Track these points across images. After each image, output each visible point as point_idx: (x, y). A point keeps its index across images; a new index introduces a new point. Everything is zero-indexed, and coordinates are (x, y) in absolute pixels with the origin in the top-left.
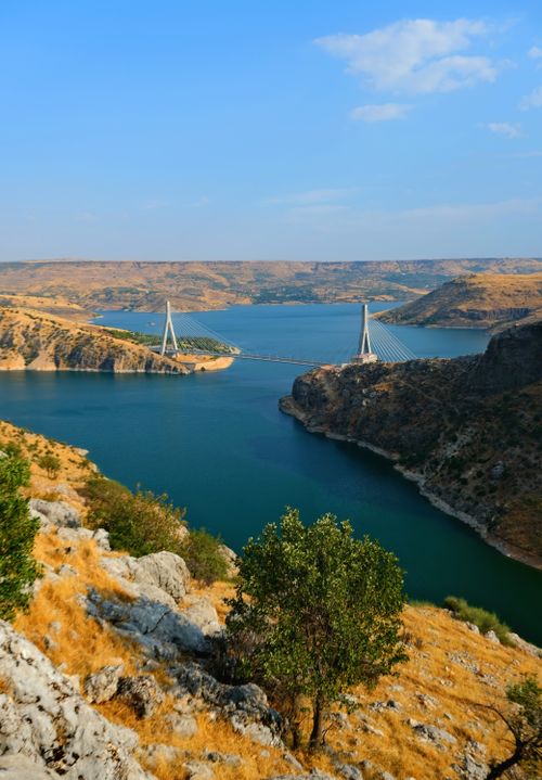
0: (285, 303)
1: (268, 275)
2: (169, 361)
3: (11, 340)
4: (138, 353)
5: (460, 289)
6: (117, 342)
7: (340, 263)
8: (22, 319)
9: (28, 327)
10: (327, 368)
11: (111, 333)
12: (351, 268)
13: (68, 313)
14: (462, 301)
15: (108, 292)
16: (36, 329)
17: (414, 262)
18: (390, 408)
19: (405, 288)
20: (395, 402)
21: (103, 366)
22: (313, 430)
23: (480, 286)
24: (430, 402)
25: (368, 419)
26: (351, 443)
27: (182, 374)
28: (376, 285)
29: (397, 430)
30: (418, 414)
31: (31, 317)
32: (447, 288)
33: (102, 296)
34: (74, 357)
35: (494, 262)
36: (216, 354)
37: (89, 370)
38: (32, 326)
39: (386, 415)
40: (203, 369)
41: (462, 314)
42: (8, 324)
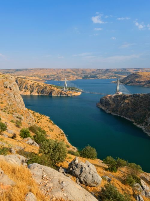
0: (90, 79)
1: (86, 72)
2: (66, 93)
3: (27, 87)
4: (58, 91)
5: (135, 75)
6: (53, 88)
7: (103, 69)
8: (30, 82)
9: (31, 84)
10: (109, 95)
11: (51, 86)
12: (105, 70)
13: (39, 81)
14: (136, 79)
15: (48, 76)
16: (33, 85)
17: (121, 69)
18: (130, 107)
19: (119, 75)
20: (131, 105)
21: (49, 94)
22: (107, 112)
23: (140, 75)
24: (142, 106)
25: (123, 110)
26: (119, 116)
27: (69, 96)
28: (112, 74)
29: (133, 113)
30: (138, 109)
31: (32, 82)
32: (132, 75)
33: (46, 77)
34: (42, 92)
35: (140, 69)
36: (77, 91)
37: (46, 95)
38: (32, 84)
39: (129, 109)
40: (74, 95)
41: (136, 82)
42: (26, 83)
